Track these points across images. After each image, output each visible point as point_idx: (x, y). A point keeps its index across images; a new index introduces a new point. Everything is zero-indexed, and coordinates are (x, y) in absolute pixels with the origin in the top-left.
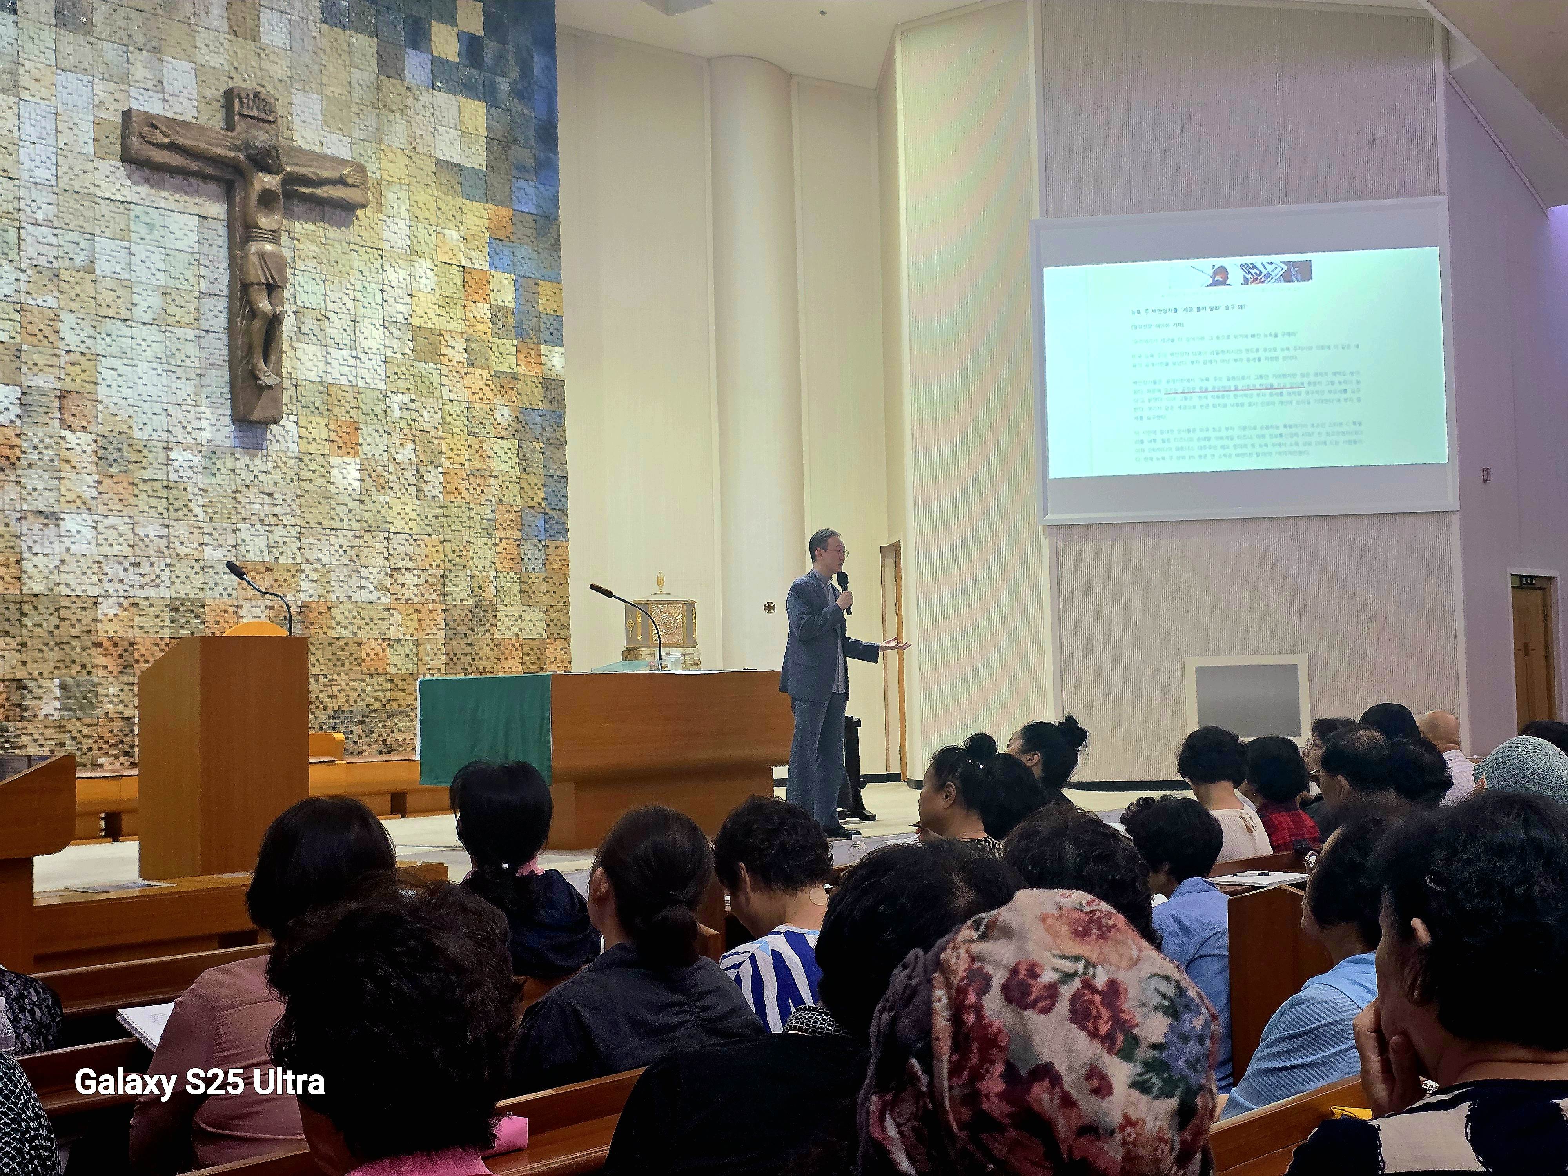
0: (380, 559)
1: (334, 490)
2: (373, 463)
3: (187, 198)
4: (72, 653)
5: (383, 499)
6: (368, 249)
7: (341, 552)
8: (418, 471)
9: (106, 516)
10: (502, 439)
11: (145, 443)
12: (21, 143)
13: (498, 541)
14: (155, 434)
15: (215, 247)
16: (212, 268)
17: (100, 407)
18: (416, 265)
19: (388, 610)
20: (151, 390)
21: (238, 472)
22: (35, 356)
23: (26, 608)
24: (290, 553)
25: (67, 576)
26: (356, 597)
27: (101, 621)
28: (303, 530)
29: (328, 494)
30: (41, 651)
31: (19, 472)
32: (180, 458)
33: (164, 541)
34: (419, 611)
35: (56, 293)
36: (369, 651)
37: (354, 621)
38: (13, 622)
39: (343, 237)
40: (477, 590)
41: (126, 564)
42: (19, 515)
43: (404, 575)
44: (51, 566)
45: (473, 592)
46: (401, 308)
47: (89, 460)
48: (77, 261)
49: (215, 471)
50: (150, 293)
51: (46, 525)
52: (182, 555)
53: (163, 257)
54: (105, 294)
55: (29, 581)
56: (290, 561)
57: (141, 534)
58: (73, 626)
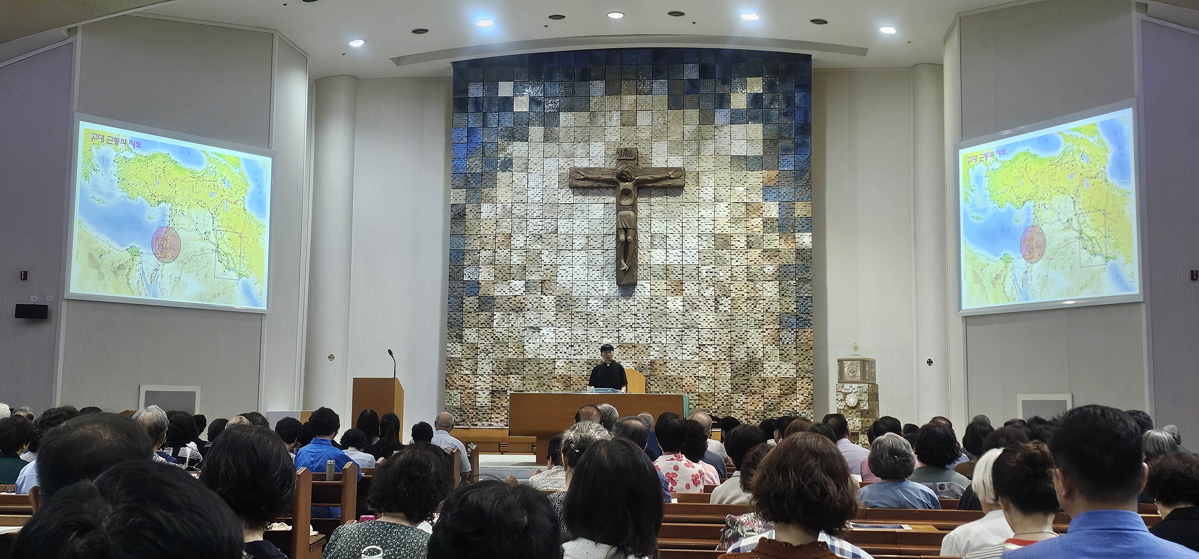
0: (694, 341)
1: (668, 311)
2: (690, 298)
3: (599, 197)
4: (544, 381)
5: (695, 314)
6: (691, 204)
7: (672, 338)
8: (716, 300)
9: (559, 327)
10: (769, 281)
11: (577, 297)
12: (529, 189)
13: (764, 330)
14: (582, 294)
15: (612, 214)
16: (609, 224)
17: (558, 285)
18: (718, 206)
19: (698, 363)
20: (580, 276)
21: (620, 306)
22: (531, 268)
23: (525, 364)
24: (645, 340)
25: (543, 351)
26: (680, 358)
27: (557, 368)
28: (652, 329)
29: (665, 313)
30: (531, 380)
31: (523, 313)
32: (593, 303)
33: (585, 336)
34: (716, 364)
35: (541, 243)
36: (686, 382)
37: (678, 369)
38: (520, 369)
39: (676, 200)
40: (751, 354)
41: (568, 346)
42: (523, 329)
43: (707, 347)
44: (536, 348)
45: (748, 355)
46: (708, 227)
47: (553, 306)
48: (550, 230)
49: (609, 307)
50: (581, 238)
51: (534, 332)
52: (593, 342)
53: (588, 223)
54: (561, 241)
55: (527, 354)
56: (645, 342)
57: (575, 334)
58: (545, 371)
